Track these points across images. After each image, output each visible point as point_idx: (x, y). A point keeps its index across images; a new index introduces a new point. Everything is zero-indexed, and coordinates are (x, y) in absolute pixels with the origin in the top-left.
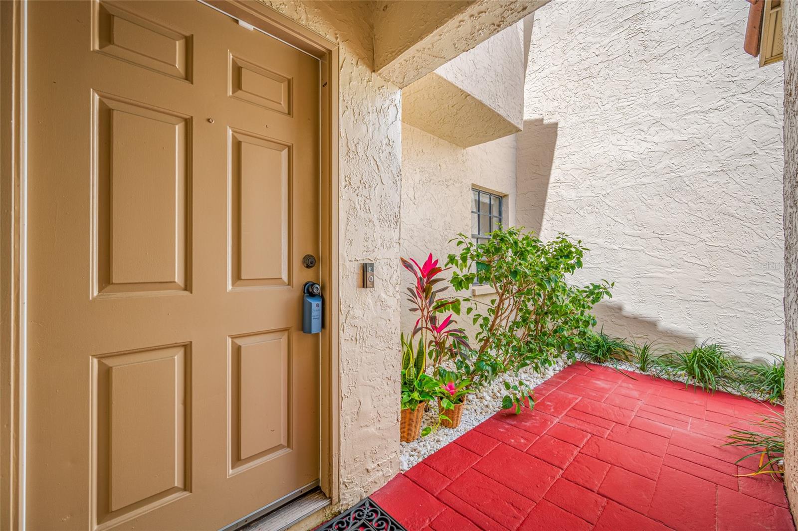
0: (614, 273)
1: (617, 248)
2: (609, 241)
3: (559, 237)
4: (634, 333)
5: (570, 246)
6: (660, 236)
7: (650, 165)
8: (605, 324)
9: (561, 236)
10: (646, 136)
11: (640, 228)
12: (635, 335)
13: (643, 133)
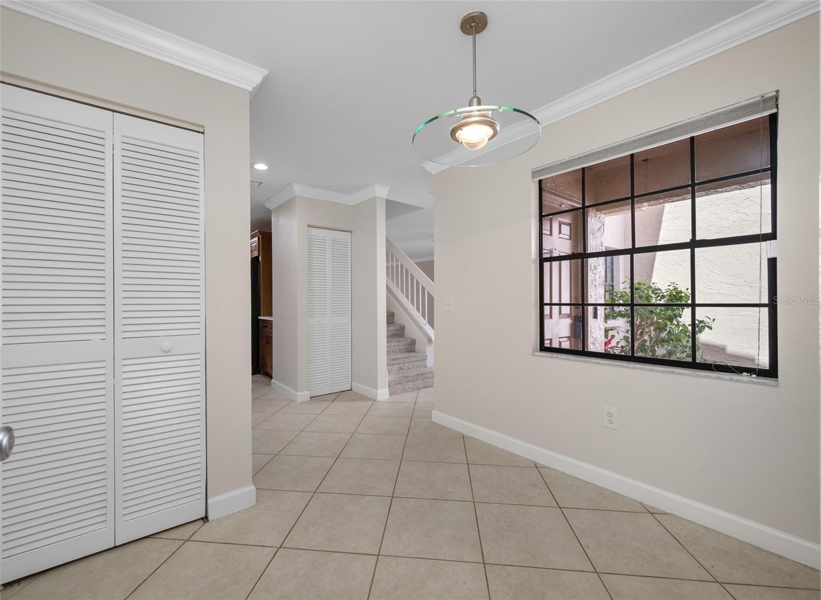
0: (712, 312)
1: (714, 293)
2: (708, 287)
3: (670, 285)
4: (729, 358)
5: (681, 292)
6: (750, 284)
7: (742, 231)
8: (704, 351)
9: (672, 285)
10: (739, 209)
11: (734, 278)
12: (729, 359)
13: (736, 206)
